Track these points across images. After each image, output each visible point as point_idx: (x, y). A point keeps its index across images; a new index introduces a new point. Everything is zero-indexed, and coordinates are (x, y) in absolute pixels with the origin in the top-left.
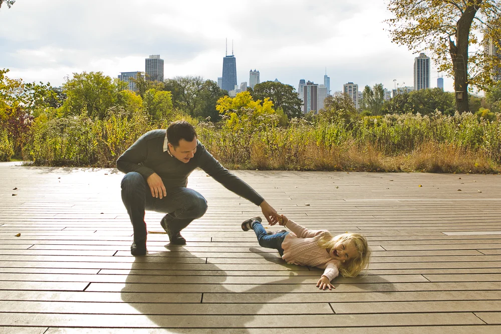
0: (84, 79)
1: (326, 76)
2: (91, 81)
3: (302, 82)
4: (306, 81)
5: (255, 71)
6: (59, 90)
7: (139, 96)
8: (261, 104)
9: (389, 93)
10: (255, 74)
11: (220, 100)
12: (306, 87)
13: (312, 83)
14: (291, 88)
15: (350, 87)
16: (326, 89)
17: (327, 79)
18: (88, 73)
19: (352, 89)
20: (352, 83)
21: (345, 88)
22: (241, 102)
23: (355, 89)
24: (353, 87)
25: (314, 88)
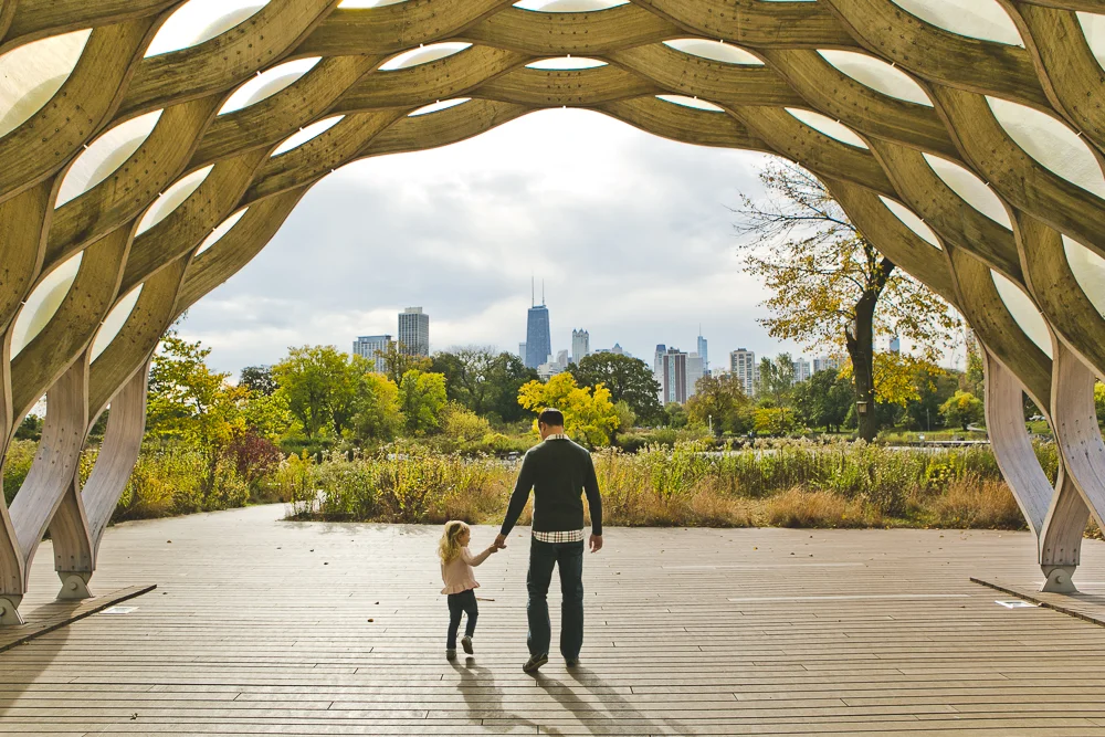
0: (307, 356)
1: (700, 338)
2: (318, 360)
3: (661, 348)
4: (668, 348)
5: (581, 331)
6: (260, 371)
7: (393, 381)
8: (591, 393)
9: (807, 365)
10: (581, 337)
11: (525, 388)
12: (666, 358)
13: (677, 351)
14: (640, 363)
15: (741, 356)
16: (701, 360)
17: (702, 342)
18: (312, 346)
19: (745, 360)
20: (744, 350)
21: (733, 358)
22: (559, 390)
23: (749, 360)
24: (745, 357)
25: (681, 359)
